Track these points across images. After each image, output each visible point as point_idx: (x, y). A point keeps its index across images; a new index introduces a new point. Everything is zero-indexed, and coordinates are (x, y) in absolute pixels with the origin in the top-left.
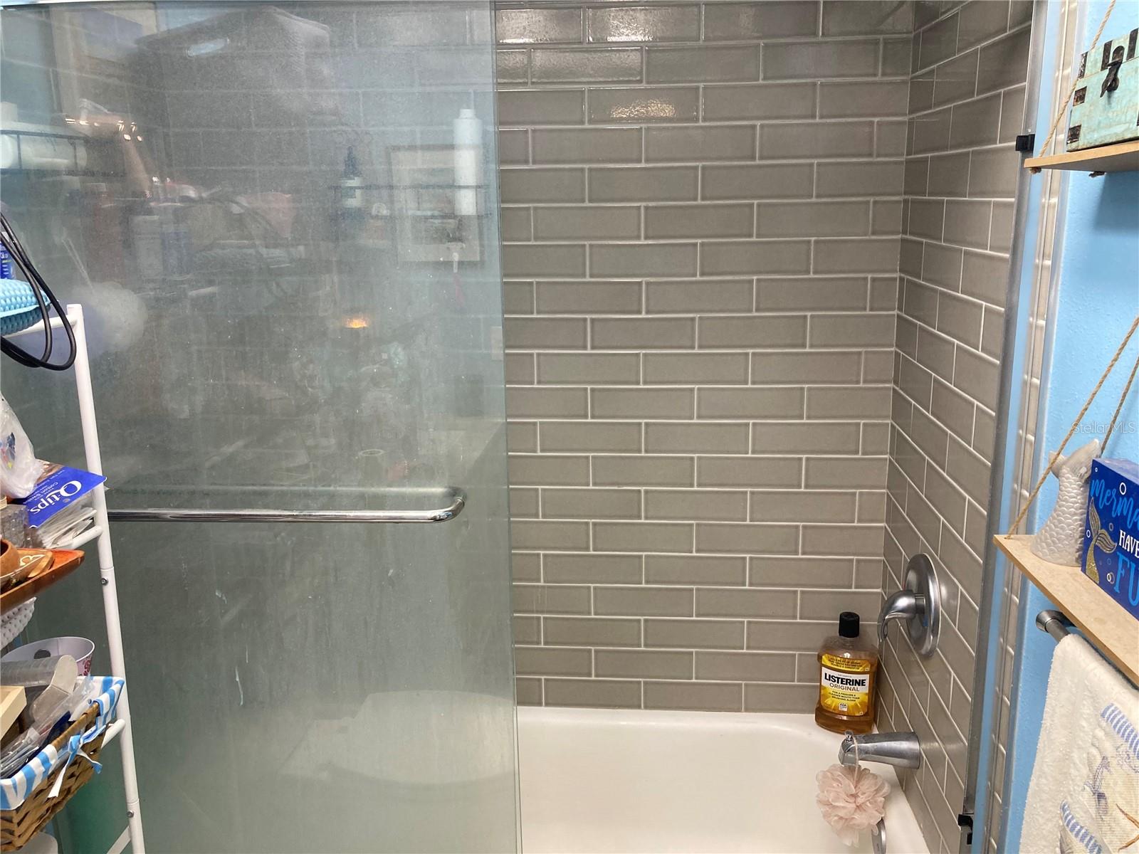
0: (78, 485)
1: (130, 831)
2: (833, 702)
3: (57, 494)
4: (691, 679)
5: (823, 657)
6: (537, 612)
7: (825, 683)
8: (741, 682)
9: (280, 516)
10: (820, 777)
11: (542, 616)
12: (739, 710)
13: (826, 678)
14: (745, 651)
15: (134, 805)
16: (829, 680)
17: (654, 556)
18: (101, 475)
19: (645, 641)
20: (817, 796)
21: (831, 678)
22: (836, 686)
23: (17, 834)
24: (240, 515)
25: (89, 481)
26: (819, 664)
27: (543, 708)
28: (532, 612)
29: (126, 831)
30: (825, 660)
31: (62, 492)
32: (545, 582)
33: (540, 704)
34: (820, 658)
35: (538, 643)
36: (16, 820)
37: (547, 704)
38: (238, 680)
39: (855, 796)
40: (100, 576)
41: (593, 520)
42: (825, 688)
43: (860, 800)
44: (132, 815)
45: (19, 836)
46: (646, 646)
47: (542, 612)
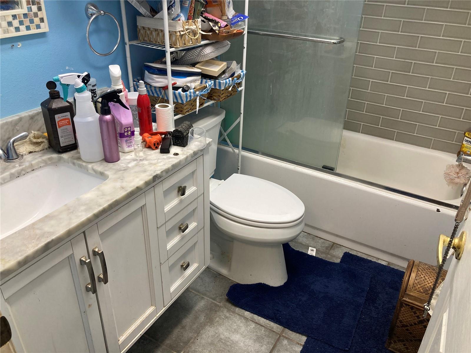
0: (242, 18)
1: (240, 118)
2: (465, 150)
3: (237, 19)
4: (414, 134)
5: (466, 133)
6: (365, 101)
7: (464, 142)
8: (432, 138)
9: (291, 37)
10: (448, 167)
11: (366, 102)
12: (429, 148)
13: (465, 141)
14: (437, 127)
15: (242, 112)
16: (466, 141)
17: (411, 88)
18: (247, 16)
19: (401, 117)
20: (444, 171)
21: (467, 141)
22: (468, 144)
23: (221, 97)
24: (280, 35)
25: (245, 17)
26: (464, 136)
27: (360, 134)
28: (363, 100)
29: (240, 117)
30: (467, 134)
31: (239, 19)
32: (370, 91)
33: (359, 132)
34: (465, 133)
35: (363, 111)
36: (222, 93)
37: (362, 133)
38: (271, 87)
39: (458, 173)
40: (243, 45)
41: (392, 71)
42: (464, 144)
43: (460, 175)
44: (241, 113)
45: (221, 98)
46: (401, 119)
47: (367, 101)
